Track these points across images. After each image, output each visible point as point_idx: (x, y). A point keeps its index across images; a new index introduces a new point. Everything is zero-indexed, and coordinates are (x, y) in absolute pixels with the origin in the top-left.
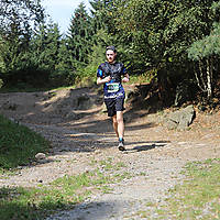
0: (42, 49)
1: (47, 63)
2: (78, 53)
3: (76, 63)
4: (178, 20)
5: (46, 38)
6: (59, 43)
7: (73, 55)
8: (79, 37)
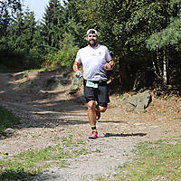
0: (19, 34)
1: (22, 47)
2: (50, 38)
3: (48, 48)
4: (139, 13)
5: (23, 24)
6: (34, 29)
7: (46, 41)
8: (52, 24)
